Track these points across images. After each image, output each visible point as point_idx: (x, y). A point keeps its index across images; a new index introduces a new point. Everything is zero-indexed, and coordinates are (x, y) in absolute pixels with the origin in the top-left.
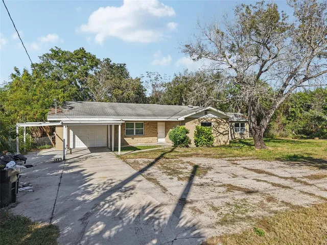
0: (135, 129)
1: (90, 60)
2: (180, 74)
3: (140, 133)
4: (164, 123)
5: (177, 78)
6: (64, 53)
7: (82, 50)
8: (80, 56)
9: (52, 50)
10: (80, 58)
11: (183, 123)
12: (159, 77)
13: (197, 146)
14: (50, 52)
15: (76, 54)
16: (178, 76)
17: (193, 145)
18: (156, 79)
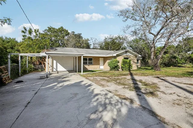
0: (88, 61)
1: (65, 32)
2: (108, 37)
3: (91, 64)
4: (103, 59)
5: (106, 38)
6: (54, 29)
7: (62, 27)
8: (61, 30)
9: (48, 28)
10: (61, 31)
11: (115, 57)
12: (96, 40)
13: (123, 70)
14: (48, 29)
15: (59, 29)
16: (107, 38)
17: (120, 70)
18: (95, 41)
